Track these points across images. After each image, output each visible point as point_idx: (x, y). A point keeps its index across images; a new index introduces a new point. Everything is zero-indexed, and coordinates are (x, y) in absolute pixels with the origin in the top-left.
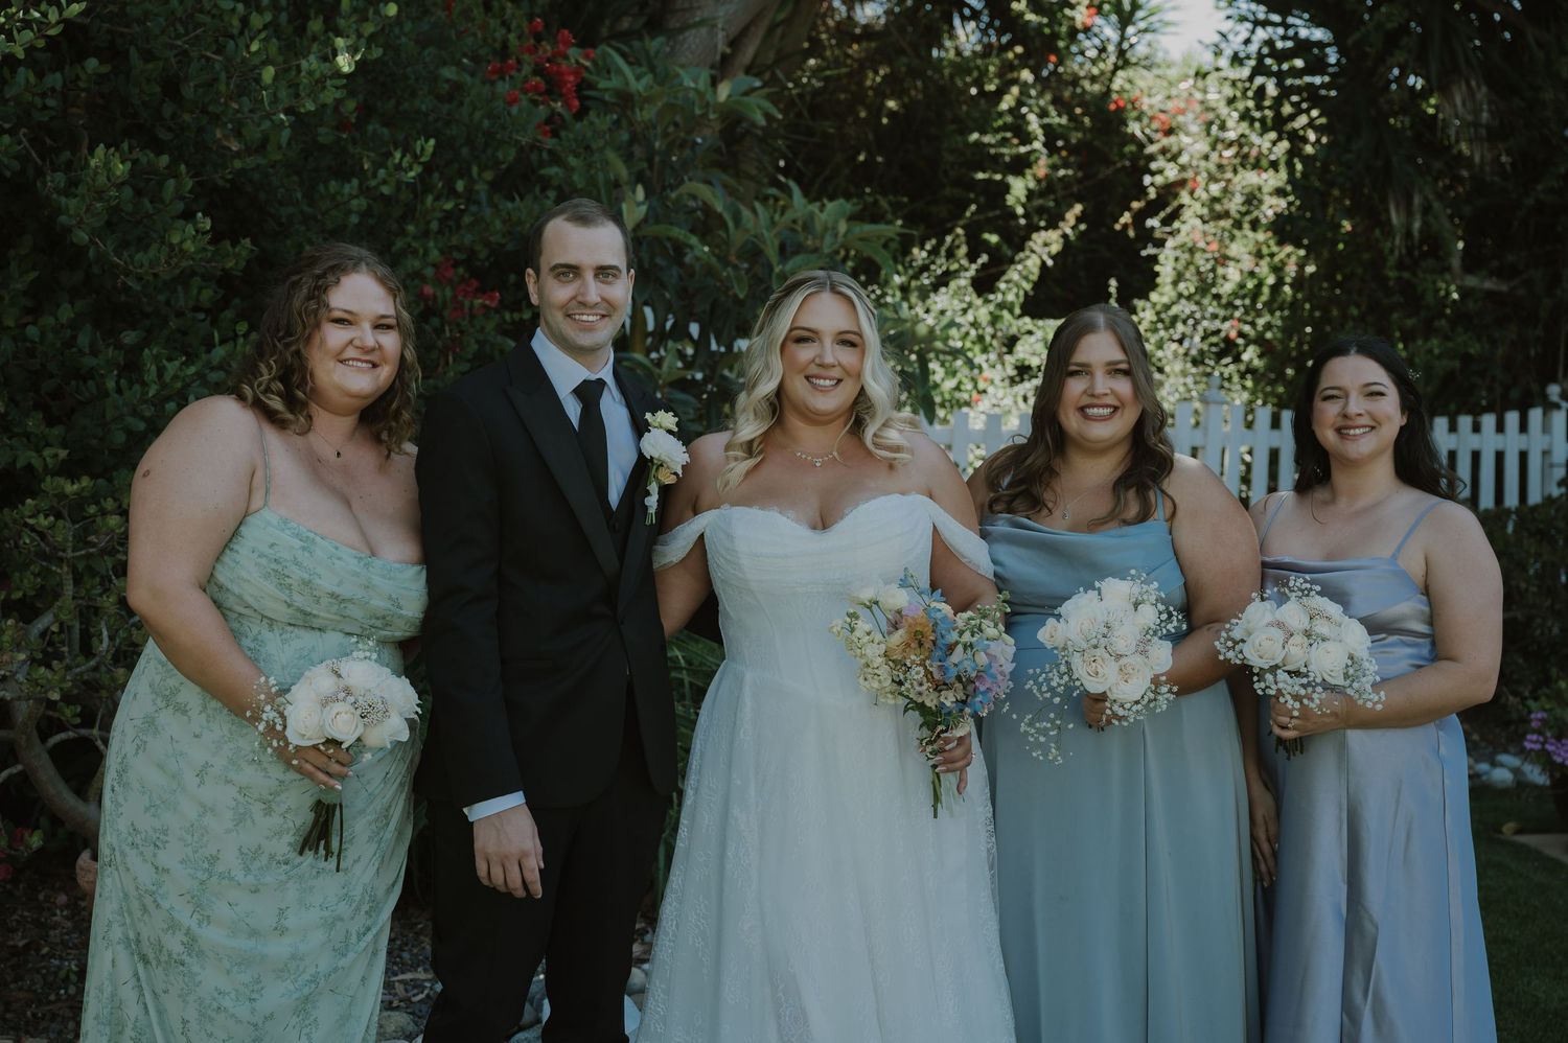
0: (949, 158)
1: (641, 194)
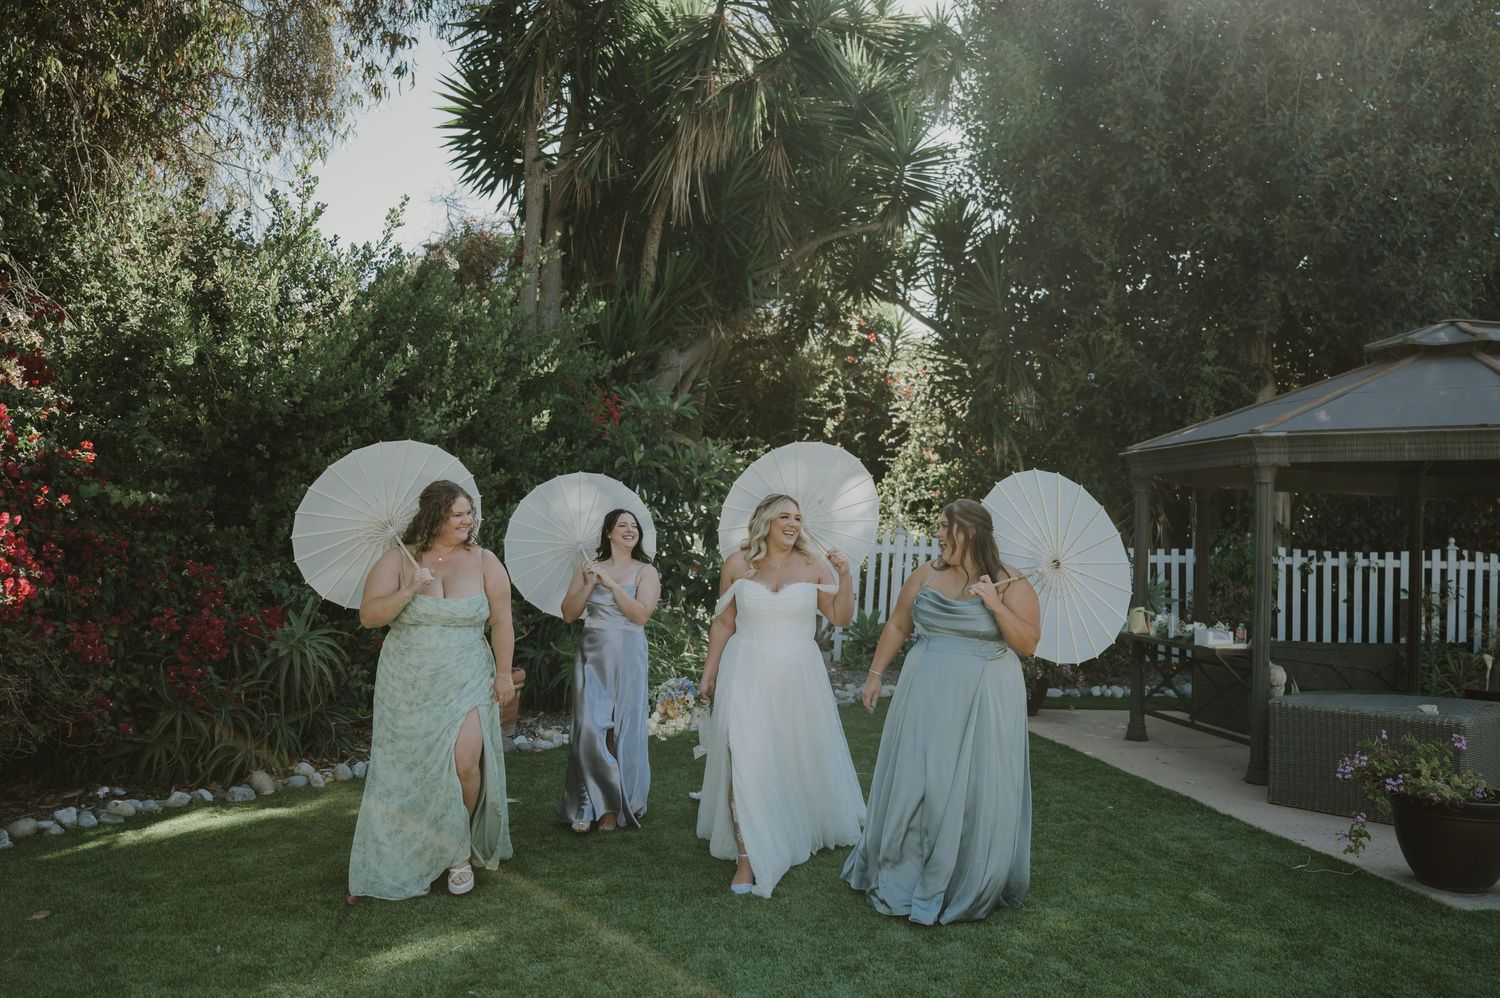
1: (642, 447)
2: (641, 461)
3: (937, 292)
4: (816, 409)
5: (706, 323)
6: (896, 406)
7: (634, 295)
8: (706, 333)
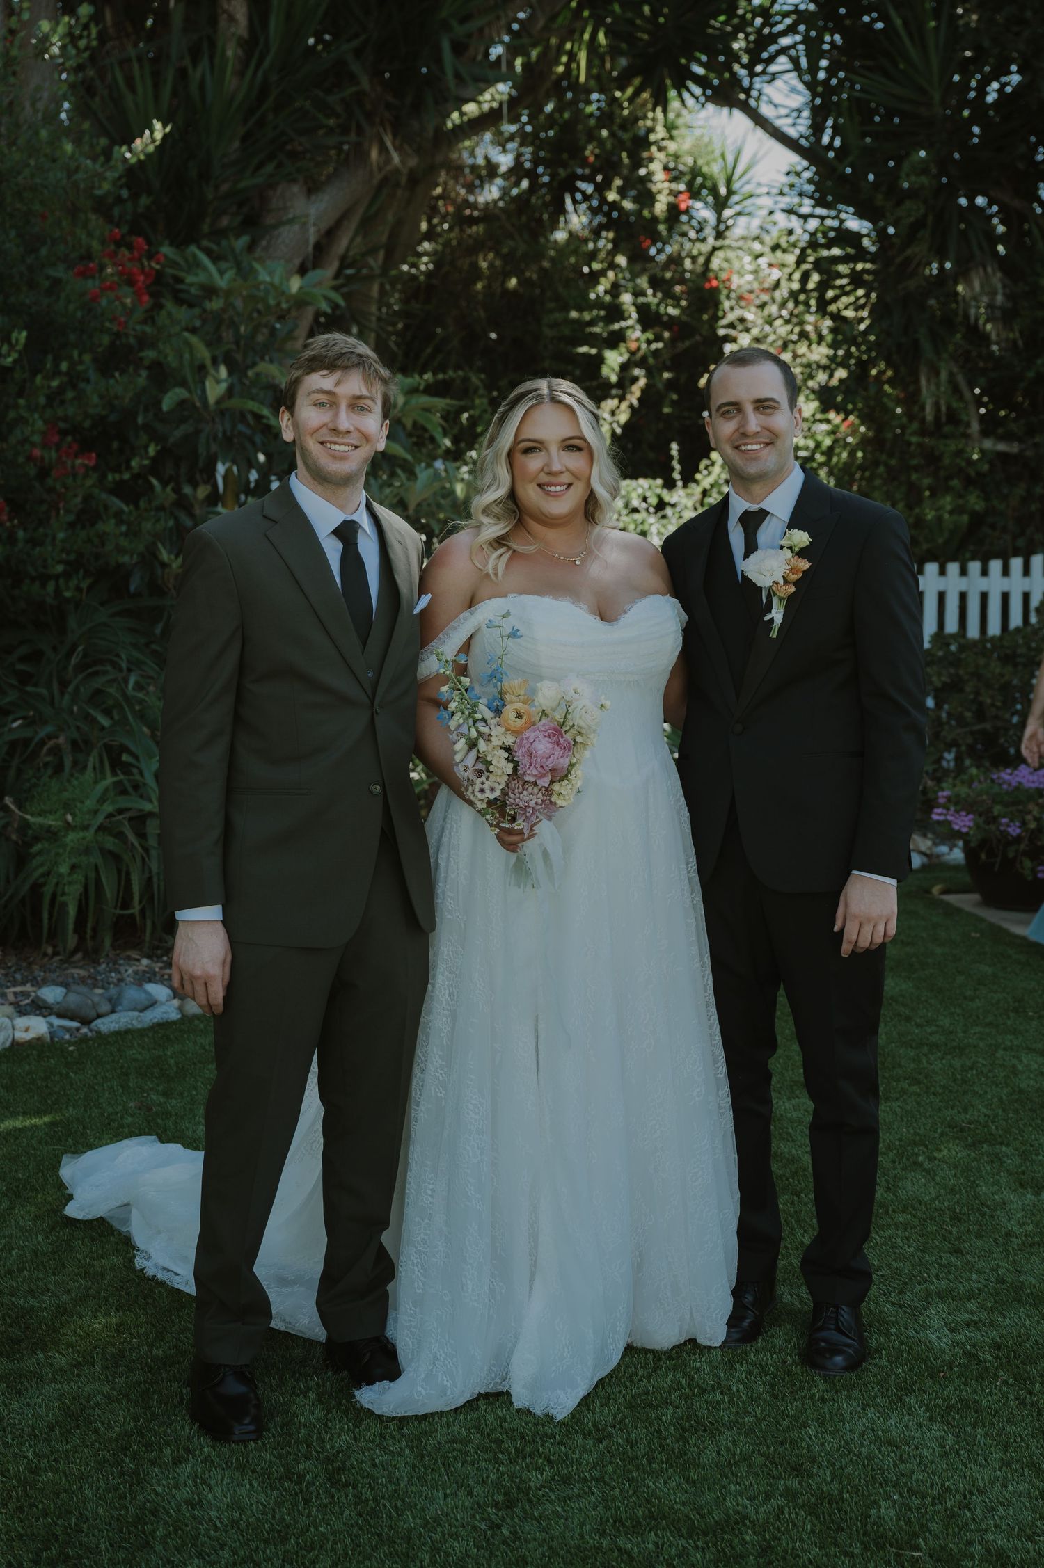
0: (548, 332)
1: (223, 372)
2: (218, 402)
3: (811, 86)
4: (580, 334)
5: (360, 131)
6: (731, 317)
7: (204, 63)
8: (363, 156)
